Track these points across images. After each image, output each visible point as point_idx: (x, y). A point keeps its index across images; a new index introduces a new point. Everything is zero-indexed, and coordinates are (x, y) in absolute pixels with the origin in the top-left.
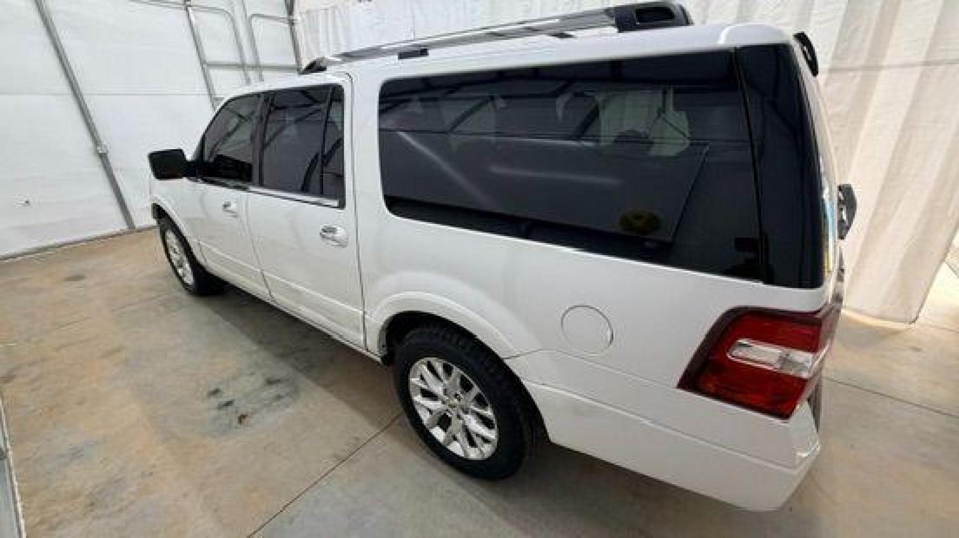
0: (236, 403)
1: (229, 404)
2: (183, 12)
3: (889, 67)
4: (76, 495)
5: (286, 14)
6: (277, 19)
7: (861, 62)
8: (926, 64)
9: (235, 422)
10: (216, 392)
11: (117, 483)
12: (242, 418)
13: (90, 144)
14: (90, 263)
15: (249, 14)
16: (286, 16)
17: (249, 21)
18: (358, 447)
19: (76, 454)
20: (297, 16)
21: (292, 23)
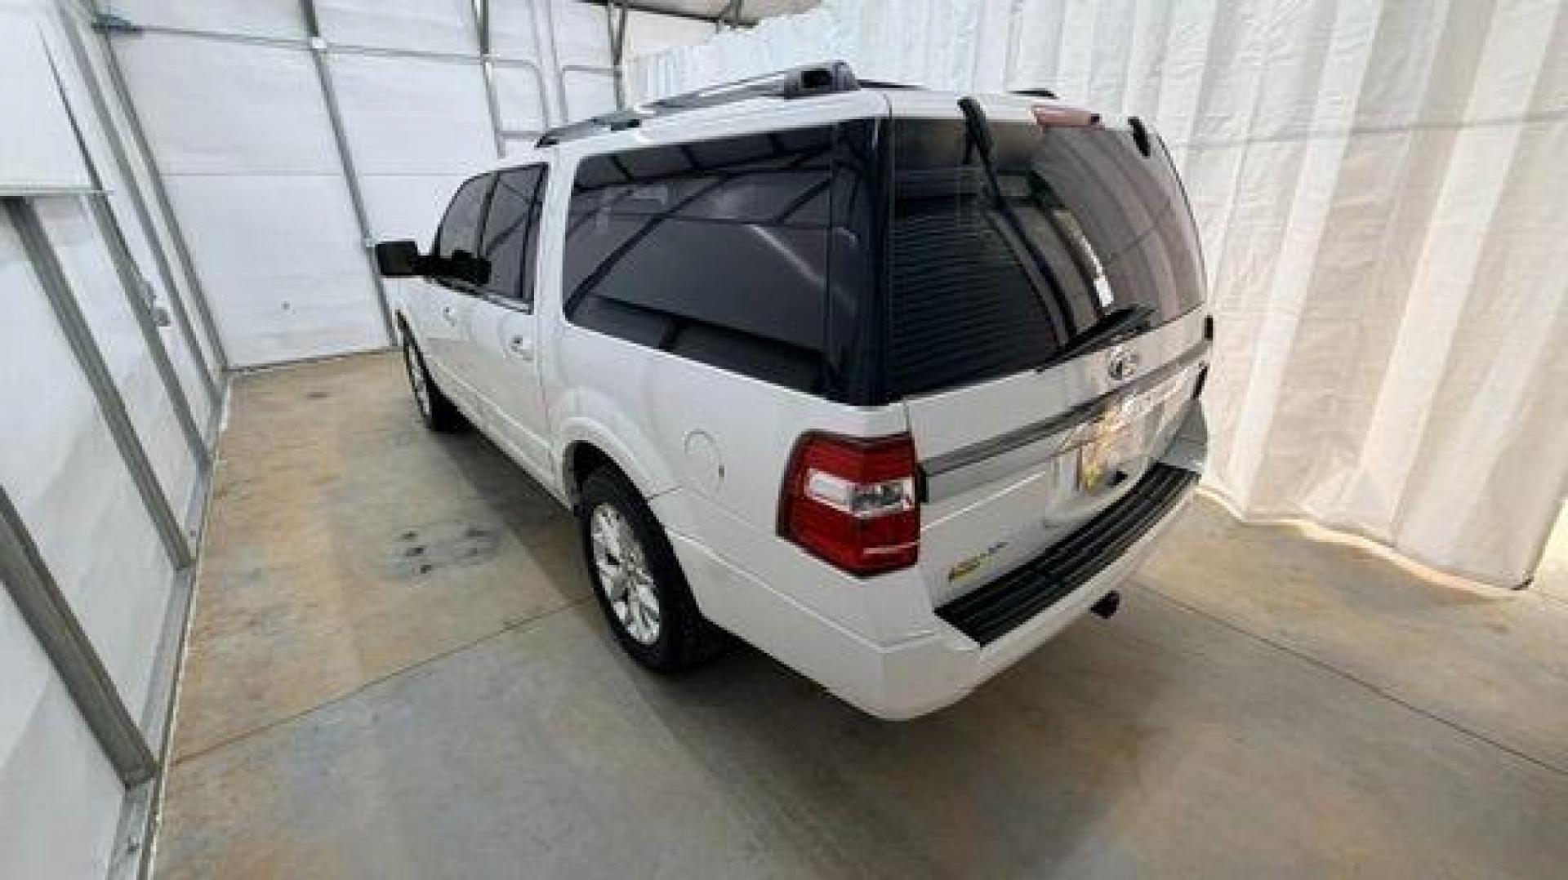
0: (426, 551)
1: (419, 550)
2: (479, 68)
3: (1471, 125)
4: (242, 612)
5: (610, 63)
6: (596, 71)
7: (1413, 117)
8: (1531, 118)
9: (418, 570)
10: (410, 536)
11: (283, 608)
12: (425, 569)
13: (358, 236)
14: (337, 381)
15: (562, 64)
16: (609, 66)
17: (560, 76)
18: (536, 615)
19: (256, 575)
20: (625, 67)
21: (618, 75)
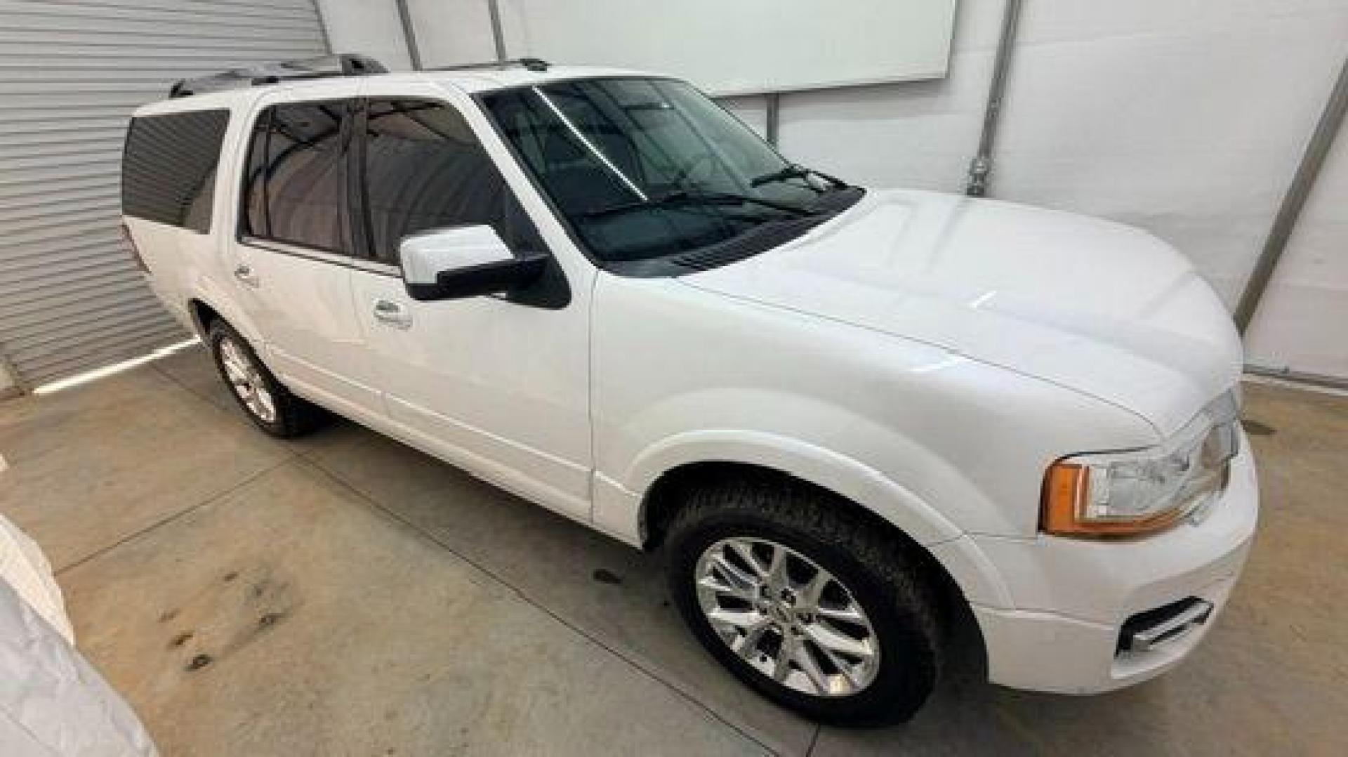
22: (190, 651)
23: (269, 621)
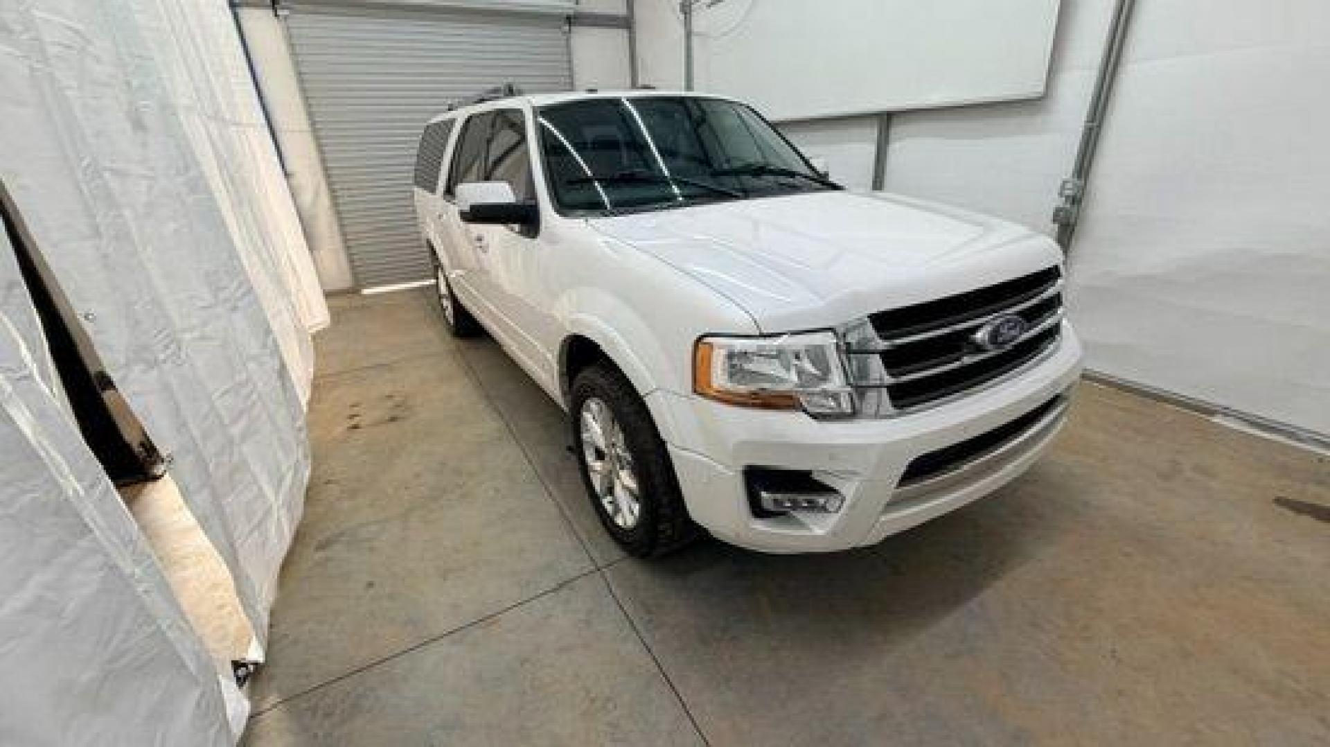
22: (354, 422)
23: (393, 419)
